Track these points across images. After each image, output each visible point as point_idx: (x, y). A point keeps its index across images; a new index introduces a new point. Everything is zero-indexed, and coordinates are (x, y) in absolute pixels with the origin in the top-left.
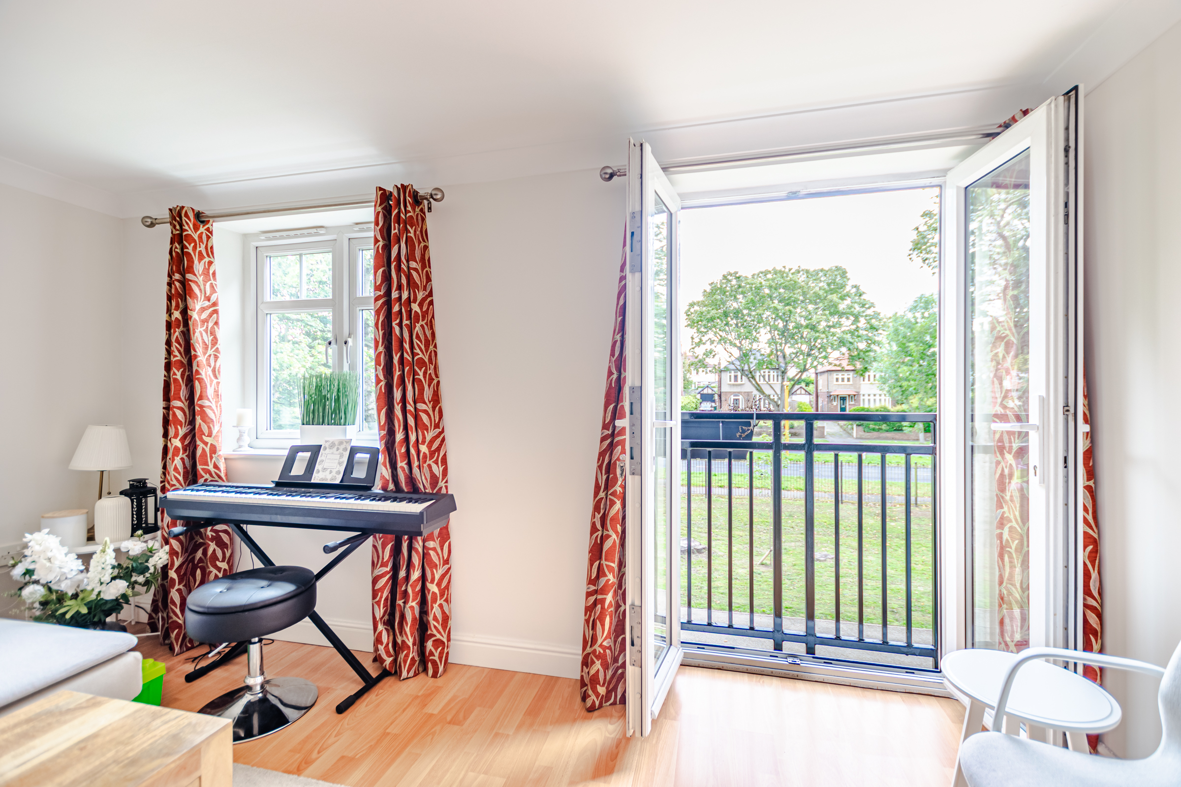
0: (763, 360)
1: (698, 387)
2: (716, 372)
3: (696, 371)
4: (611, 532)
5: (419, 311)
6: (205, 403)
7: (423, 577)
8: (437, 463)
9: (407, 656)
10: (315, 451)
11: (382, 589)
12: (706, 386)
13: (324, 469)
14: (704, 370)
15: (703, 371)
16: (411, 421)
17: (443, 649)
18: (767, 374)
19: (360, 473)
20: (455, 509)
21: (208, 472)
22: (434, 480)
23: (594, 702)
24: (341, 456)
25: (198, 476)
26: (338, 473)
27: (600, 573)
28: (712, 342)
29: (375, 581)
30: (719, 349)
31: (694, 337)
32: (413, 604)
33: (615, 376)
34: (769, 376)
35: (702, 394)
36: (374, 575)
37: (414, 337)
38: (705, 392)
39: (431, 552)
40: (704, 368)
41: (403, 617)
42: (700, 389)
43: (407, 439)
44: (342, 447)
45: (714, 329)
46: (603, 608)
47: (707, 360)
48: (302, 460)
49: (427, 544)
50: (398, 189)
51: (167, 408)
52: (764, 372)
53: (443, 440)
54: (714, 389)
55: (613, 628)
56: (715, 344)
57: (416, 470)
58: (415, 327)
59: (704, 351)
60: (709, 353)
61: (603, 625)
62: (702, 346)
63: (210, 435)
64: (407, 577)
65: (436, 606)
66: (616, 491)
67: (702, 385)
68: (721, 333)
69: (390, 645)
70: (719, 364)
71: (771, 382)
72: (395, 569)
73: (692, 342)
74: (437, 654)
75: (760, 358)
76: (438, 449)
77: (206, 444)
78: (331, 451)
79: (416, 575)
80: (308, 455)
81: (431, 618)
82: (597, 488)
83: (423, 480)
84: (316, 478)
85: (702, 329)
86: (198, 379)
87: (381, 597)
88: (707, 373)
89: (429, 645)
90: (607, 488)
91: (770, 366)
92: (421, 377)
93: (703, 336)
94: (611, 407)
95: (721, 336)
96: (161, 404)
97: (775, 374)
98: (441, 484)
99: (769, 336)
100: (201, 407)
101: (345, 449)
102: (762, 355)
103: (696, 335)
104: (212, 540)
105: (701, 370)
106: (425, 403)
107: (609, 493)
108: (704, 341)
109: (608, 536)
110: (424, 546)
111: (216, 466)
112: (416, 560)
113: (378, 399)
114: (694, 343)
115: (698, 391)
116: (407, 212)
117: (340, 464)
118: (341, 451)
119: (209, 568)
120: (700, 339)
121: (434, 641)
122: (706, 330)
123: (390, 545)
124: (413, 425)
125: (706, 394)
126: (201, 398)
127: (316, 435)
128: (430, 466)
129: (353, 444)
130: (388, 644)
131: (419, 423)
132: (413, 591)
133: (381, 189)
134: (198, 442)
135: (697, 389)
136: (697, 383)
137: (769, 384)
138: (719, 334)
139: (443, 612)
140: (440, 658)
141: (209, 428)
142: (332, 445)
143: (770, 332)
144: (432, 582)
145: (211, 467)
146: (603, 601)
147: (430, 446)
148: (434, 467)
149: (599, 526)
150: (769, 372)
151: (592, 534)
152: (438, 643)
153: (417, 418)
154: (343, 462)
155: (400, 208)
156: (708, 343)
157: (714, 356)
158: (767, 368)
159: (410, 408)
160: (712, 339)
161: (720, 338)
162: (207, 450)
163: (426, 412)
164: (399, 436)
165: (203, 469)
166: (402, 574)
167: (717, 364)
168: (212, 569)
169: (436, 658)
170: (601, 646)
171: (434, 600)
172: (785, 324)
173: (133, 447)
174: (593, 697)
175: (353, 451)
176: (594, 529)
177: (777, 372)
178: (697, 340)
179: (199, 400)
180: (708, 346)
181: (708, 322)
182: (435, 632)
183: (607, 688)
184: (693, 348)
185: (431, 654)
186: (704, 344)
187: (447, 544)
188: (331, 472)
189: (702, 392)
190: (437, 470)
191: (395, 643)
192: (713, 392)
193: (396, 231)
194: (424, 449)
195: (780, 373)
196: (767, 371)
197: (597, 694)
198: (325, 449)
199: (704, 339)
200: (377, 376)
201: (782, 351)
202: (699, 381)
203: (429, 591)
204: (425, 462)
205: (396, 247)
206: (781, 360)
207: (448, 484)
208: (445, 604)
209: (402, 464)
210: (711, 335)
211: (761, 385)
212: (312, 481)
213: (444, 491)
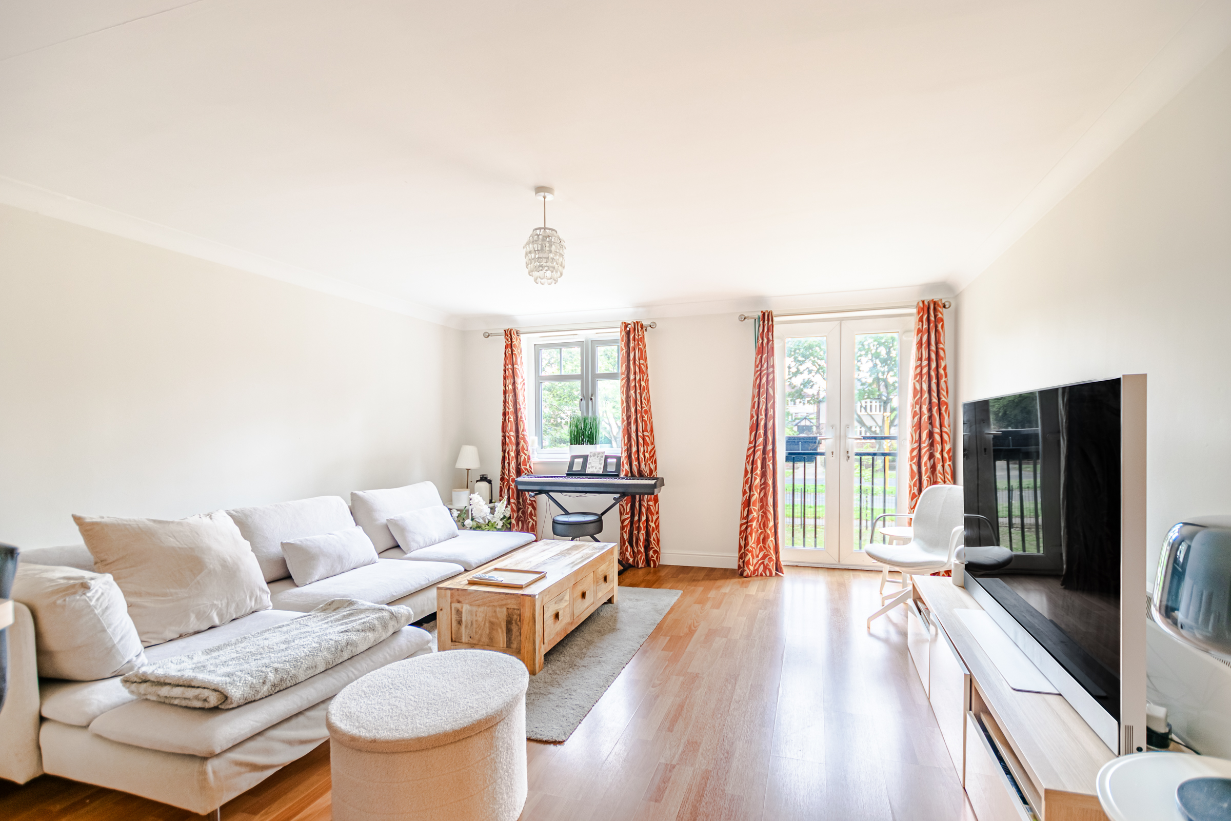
0: (864, 390)
1: (796, 419)
2: (814, 403)
3: (793, 403)
4: (755, 493)
5: (645, 385)
6: (525, 433)
7: (647, 520)
8: (652, 463)
9: (641, 557)
10: (585, 458)
11: (627, 526)
12: (804, 417)
13: (592, 467)
14: (801, 400)
15: (800, 402)
16: (641, 441)
17: (658, 555)
18: (868, 405)
19: (612, 469)
20: (664, 485)
21: (526, 469)
22: (651, 471)
23: (748, 573)
24: (600, 460)
25: (521, 471)
26: (600, 468)
27: (749, 512)
28: (810, 372)
29: (623, 522)
30: (818, 379)
31: (791, 366)
32: (643, 532)
33: (755, 418)
34: (871, 406)
35: (798, 426)
36: (622, 519)
37: (643, 399)
38: (803, 423)
39: (651, 507)
40: (802, 398)
41: (638, 539)
42: (797, 421)
43: (638, 451)
44: (600, 456)
45: (812, 358)
46: (751, 528)
47: (805, 390)
48: (578, 463)
49: (649, 503)
50: (634, 323)
51: (504, 437)
52: (866, 402)
53: (655, 451)
54: (812, 421)
55: (756, 540)
56: (813, 374)
57: (643, 466)
58: (643, 393)
59: (801, 381)
60: (807, 383)
61: (752, 537)
62: (799, 376)
63: (527, 450)
64: (639, 520)
65: (654, 533)
66: (757, 473)
67: (799, 417)
68: (819, 362)
69: (632, 553)
70: (818, 393)
71: (874, 412)
72: (633, 516)
73: (789, 372)
74: (655, 557)
75: (861, 387)
76: (653, 456)
77: (526, 454)
78: (594, 458)
79: (644, 518)
80: (581, 460)
81: (652, 539)
82: (746, 472)
83: (646, 471)
84: (588, 471)
85: (800, 358)
86: (522, 421)
87: (627, 529)
88: (804, 404)
89: (651, 553)
90: (752, 472)
91: (871, 396)
92: (646, 419)
93: (801, 365)
94: (754, 433)
95: (819, 365)
96: (501, 434)
97: (878, 404)
98: (654, 473)
99: (871, 364)
100: (523, 435)
101: (602, 457)
102: (863, 384)
103: (794, 364)
104: (530, 505)
105: (798, 401)
106: (648, 432)
107: (754, 474)
108: (801, 371)
109: (754, 495)
110: (647, 504)
111: (530, 467)
112: (644, 510)
113: (623, 431)
114: (791, 373)
115: (795, 423)
116: (638, 335)
117: (600, 464)
118: (599, 457)
119: (528, 519)
120: (798, 369)
121: (653, 551)
122: (804, 359)
123: (630, 504)
124: (642, 443)
125: (804, 426)
126: (523, 431)
127: (584, 449)
128: (649, 464)
129: (606, 454)
130: (630, 552)
131: (645, 442)
132: (643, 526)
133: (625, 323)
134: (522, 454)
135: (794, 421)
136: (794, 415)
137: (870, 415)
138: (817, 363)
139: (657, 537)
140: (657, 559)
141: (527, 446)
142: (594, 455)
143: (872, 360)
144: (652, 522)
145: (528, 467)
146: (751, 526)
147: (650, 454)
148: (651, 464)
149: (748, 491)
150: (871, 402)
151: (743, 495)
152: (655, 552)
153: (644, 439)
154: (602, 463)
155: (635, 333)
156: (806, 372)
157: (812, 386)
158: (868, 398)
159: (640, 434)
160: (810, 369)
161: (818, 367)
162: (526, 458)
163: (648, 436)
164: (634, 449)
165: (524, 468)
166: (636, 518)
167: (816, 394)
168: (530, 520)
169: (655, 559)
170: (751, 546)
171: (653, 531)
172: (888, 350)
173: (482, 459)
174: (748, 571)
175: (606, 458)
176: (744, 492)
177: (880, 402)
178: (794, 370)
179: (522, 431)
180: (806, 376)
181: (806, 350)
182: (654, 546)
183: (754, 568)
184: (790, 378)
185: (652, 557)
186: (801, 373)
187: (657, 504)
188: (596, 468)
189: (799, 424)
190: (652, 467)
191: (634, 552)
192: (811, 424)
193: (633, 345)
194: (647, 455)
195: (882, 404)
196: (868, 401)
197: (750, 570)
198: (591, 456)
199: (802, 368)
200: (623, 418)
201: (885, 381)
202: (796, 412)
203: (650, 526)
204: (647, 462)
205: (633, 353)
206: (883, 389)
207: (657, 474)
208: (657, 533)
209: (635, 463)
210: (808, 364)
211: (861, 416)
212: (587, 473)
213: (655, 476)
